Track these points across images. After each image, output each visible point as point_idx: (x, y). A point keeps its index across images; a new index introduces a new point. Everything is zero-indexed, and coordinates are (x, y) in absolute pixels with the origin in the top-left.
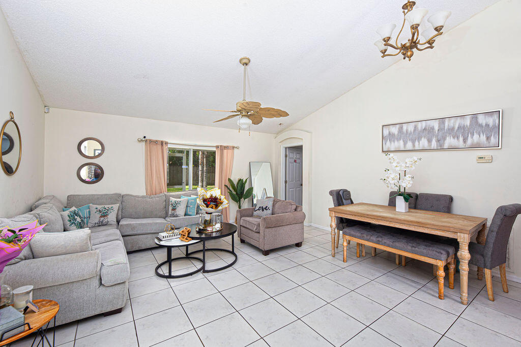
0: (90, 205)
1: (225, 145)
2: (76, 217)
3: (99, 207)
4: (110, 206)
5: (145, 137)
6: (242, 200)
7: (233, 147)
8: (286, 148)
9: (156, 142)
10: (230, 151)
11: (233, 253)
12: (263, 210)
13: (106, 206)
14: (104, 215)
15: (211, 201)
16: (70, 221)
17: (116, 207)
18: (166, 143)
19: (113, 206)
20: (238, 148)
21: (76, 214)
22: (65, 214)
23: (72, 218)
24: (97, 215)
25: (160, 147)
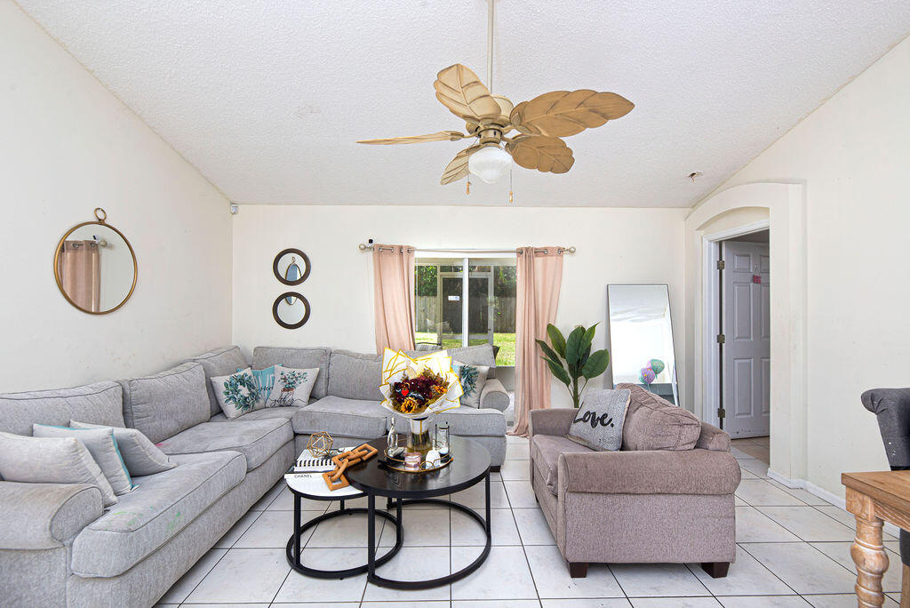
0: (276, 366)
1: (539, 244)
2: (240, 387)
3: (287, 371)
4: (302, 371)
5: (371, 241)
6: (581, 379)
7: (561, 251)
8: (720, 243)
9: (390, 249)
10: (551, 260)
12: (594, 425)
13: (297, 371)
14: (289, 388)
15: (413, 388)
16: (228, 393)
17: (311, 374)
18: (410, 250)
19: (305, 371)
20: (572, 251)
21: (242, 381)
22: (220, 382)
23: (232, 388)
24: (279, 386)
25: (397, 257)
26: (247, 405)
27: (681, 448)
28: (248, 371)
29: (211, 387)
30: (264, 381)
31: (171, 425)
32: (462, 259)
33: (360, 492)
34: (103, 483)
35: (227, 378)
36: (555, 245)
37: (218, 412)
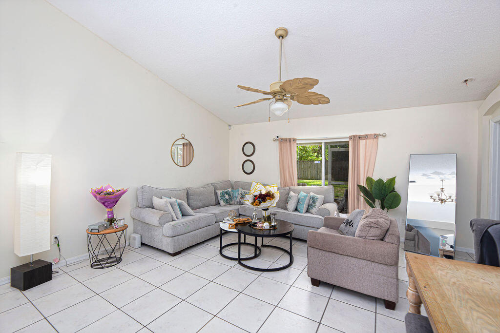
0: (239, 189)
2: (225, 195)
3: (243, 191)
5: (278, 137)
9: (286, 140)
10: (370, 141)
11: (290, 254)
14: (243, 198)
16: (221, 197)
18: (295, 140)
20: (384, 136)
21: (226, 193)
22: (219, 192)
23: (223, 195)
24: (239, 197)
25: (288, 143)
26: (228, 202)
27: (368, 238)
28: (230, 190)
29: (216, 194)
30: (235, 194)
31: (200, 204)
32: (321, 143)
33: (237, 231)
34: (173, 214)
35: (222, 191)
36: (373, 132)
37: (218, 203)
